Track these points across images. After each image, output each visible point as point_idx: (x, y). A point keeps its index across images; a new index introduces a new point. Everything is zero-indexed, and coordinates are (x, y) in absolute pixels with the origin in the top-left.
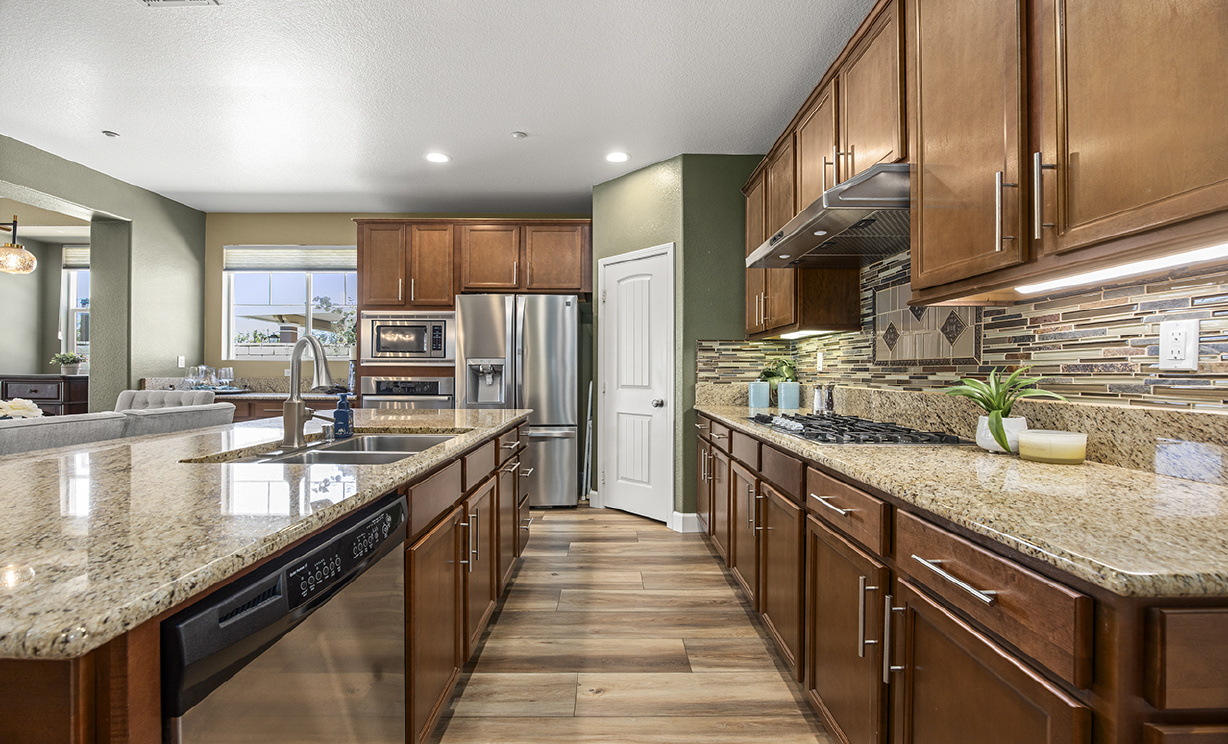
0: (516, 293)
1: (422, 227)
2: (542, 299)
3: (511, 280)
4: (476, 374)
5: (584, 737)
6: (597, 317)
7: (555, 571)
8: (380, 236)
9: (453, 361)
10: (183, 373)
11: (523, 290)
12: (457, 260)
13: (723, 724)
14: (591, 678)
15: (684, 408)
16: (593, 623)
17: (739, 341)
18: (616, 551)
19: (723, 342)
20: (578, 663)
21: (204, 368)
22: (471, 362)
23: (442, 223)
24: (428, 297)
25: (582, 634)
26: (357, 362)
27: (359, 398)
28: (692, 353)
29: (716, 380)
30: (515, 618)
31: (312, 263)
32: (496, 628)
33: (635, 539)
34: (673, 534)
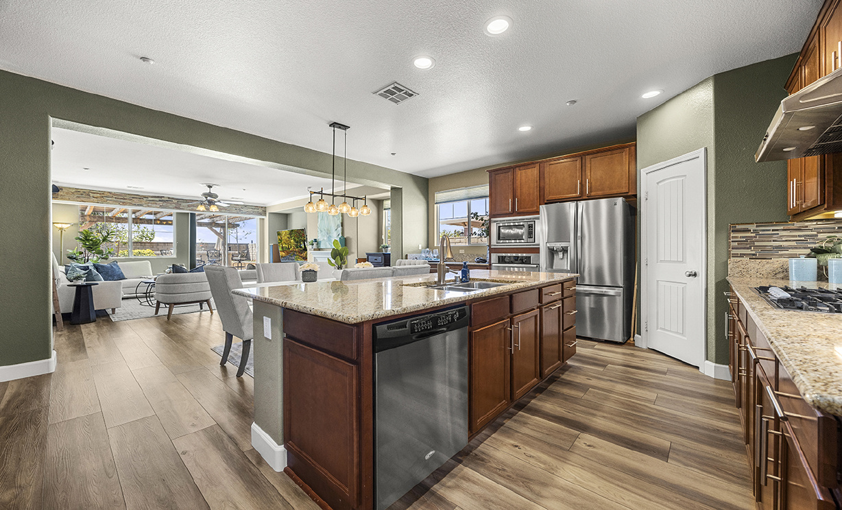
0: (577, 201)
1: (521, 168)
2: (603, 202)
3: (576, 192)
4: (552, 252)
5: (569, 462)
6: (640, 211)
7: (590, 377)
8: (501, 177)
9: (539, 245)
10: (421, 252)
11: (584, 198)
12: (542, 184)
13: (677, 498)
14: (587, 438)
15: (716, 279)
16: (604, 412)
17: (778, 223)
18: (643, 376)
19: (759, 224)
20: (584, 428)
21: (428, 249)
22: (548, 245)
23: (533, 163)
24: (526, 208)
25: (594, 415)
26: (490, 246)
27: (490, 265)
28: (724, 235)
29: (751, 257)
30: (553, 394)
31: (471, 195)
32: (541, 395)
33: (665, 373)
34: (705, 378)
